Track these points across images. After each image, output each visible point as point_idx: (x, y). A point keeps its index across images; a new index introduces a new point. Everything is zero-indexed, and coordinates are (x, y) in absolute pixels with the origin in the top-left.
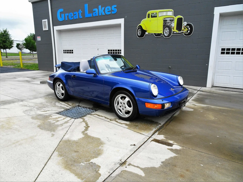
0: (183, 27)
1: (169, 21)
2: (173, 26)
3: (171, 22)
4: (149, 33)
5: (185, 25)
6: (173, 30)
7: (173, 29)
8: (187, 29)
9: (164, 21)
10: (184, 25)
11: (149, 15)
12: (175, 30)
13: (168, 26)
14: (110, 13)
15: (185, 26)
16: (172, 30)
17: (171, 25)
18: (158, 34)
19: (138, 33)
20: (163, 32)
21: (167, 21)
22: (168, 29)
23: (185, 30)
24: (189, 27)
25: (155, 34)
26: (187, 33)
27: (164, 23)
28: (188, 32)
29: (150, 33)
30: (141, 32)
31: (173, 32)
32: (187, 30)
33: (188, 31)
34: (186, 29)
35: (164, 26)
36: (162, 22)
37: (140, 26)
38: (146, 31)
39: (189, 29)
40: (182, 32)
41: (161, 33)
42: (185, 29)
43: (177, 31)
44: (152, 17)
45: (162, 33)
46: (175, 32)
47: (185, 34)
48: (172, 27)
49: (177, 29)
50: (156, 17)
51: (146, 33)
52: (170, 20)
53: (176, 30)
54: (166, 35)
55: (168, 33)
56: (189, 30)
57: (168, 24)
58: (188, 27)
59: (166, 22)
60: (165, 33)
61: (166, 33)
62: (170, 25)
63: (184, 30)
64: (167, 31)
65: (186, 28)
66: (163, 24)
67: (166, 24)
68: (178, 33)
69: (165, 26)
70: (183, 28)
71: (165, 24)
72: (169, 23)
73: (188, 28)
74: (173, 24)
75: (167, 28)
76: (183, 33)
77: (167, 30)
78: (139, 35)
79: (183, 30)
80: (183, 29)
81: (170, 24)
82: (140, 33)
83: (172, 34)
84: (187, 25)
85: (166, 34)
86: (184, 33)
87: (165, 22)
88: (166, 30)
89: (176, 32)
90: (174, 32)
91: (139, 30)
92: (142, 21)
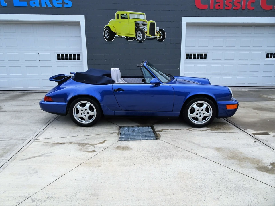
0: (156, 32)
1: (141, 25)
2: (146, 30)
3: (144, 26)
4: (119, 36)
6: (146, 35)
7: (147, 34)
9: (136, 24)
11: (118, 15)
13: (141, 30)
15: (158, 32)
16: (145, 34)
17: (144, 29)
18: (130, 37)
19: (106, 34)
21: (140, 25)
23: (158, 35)
25: (127, 37)
26: (160, 39)
29: (121, 36)
30: (109, 34)
32: (160, 35)
33: (160, 37)
35: (136, 29)
36: (135, 25)
37: (108, 27)
38: (115, 34)
39: (162, 34)
40: (155, 37)
41: (134, 37)
43: (151, 36)
44: (122, 18)
45: (135, 37)
47: (158, 39)
48: (145, 32)
49: (150, 34)
50: (127, 18)
51: (116, 36)
52: (143, 24)
54: (139, 39)
55: (141, 38)
56: (162, 36)
57: (141, 28)
58: (161, 33)
59: (138, 26)
60: (138, 37)
61: (139, 37)
62: (143, 29)
64: (140, 35)
68: (151, 38)
69: (138, 30)
70: (156, 34)
73: (161, 34)
74: (146, 28)
75: (140, 32)
76: (156, 38)
78: (107, 37)
79: (156, 35)
81: (143, 28)
83: (145, 38)
84: (160, 30)
85: (139, 38)
87: (137, 26)
88: (139, 33)
89: (149, 37)
90: (147, 36)
91: (106, 32)
92: (110, 22)
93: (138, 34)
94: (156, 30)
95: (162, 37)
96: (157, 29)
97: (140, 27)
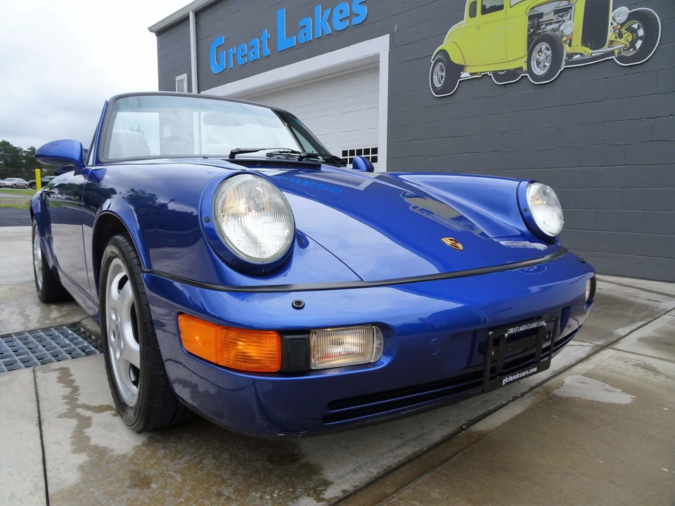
0: (610, 28)
1: (552, 16)
2: (567, 32)
3: (561, 17)
4: (472, 74)
5: (624, 18)
6: (567, 49)
7: (570, 45)
8: (628, 36)
9: (531, 18)
10: (617, 19)
11: (474, 5)
12: (577, 48)
13: (546, 34)
14: (347, 23)
15: (622, 25)
16: (562, 49)
17: (561, 28)
18: (508, 71)
19: (435, 77)
20: (529, 62)
21: (545, 18)
22: (547, 49)
23: (622, 40)
24: (639, 27)
25: (495, 73)
26: (631, 53)
27: (531, 26)
28: (635, 49)
29: (476, 74)
30: (444, 74)
31: (567, 55)
32: (630, 39)
33: (633, 44)
34: (625, 36)
35: (530, 37)
36: (525, 22)
37: (444, 52)
38: (461, 68)
39: (641, 33)
40: (606, 49)
41: (521, 69)
42: (620, 36)
43: (587, 51)
44: (485, 11)
45: (525, 68)
46: (576, 54)
47: (621, 58)
48: (564, 39)
49: (585, 41)
50: (501, 8)
51: (464, 75)
52: (556, 12)
53: (580, 47)
54: (539, 72)
55: (548, 64)
56: (641, 38)
57: (549, 27)
58: (635, 26)
59: (538, 22)
60: (534, 63)
61: (538, 63)
62: (558, 29)
63: (618, 40)
64: (542, 58)
65: (623, 30)
66: (529, 31)
67: (538, 27)
68: (589, 57)
69: (536, 38)
70: (611, 35)
71: (534, 32)
72: (551, 24)
73: (633, 31)
74: (569, 22)
75: (544, 46)
76: (612, 53)
77: (543, 54)
78: (438, 85)
79: (612, 42)
80: (613, 39)
81: (557, 25)
82: (442, 77)
83: (564, 63)
84: (632, 17)
85: (538, 69)
86: (616, 52)
87: (534, 24)
88: (540, 51)
89: (581, 54)
90: (570, 55)
91: (437, 68)
92: (450, 34)
93: (535, 55)
94: (610, 20)
95: (639, 44)
96: (619, 14)
97: (547, 25)
